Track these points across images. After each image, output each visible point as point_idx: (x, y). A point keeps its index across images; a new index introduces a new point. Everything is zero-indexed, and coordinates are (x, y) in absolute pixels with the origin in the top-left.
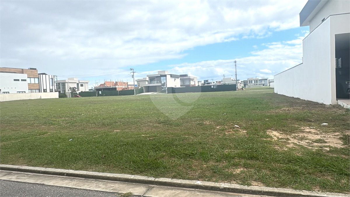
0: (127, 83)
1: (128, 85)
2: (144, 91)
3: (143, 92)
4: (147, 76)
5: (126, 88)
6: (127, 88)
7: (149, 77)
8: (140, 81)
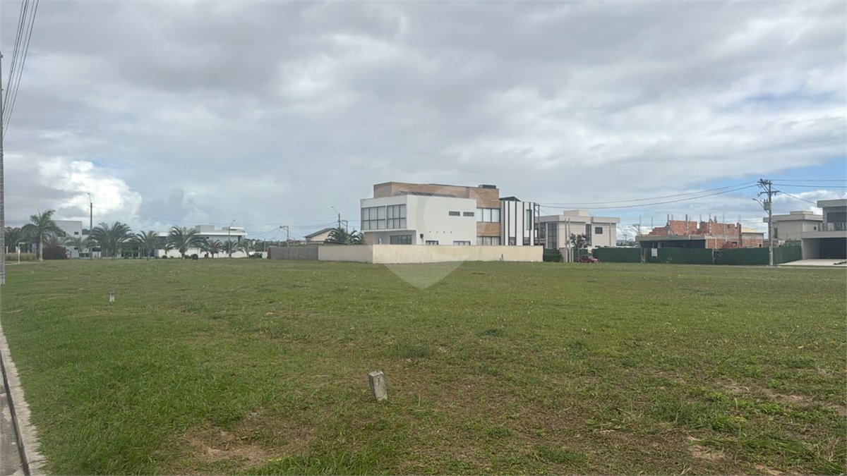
0: (739, 226)
1: (741, 234)
2: (804, 256)
3: (800, 258)
4: (820, 204)
5: (736, 243)
6: (738, 242)
7: (825, 209)
8: (779, 221)
